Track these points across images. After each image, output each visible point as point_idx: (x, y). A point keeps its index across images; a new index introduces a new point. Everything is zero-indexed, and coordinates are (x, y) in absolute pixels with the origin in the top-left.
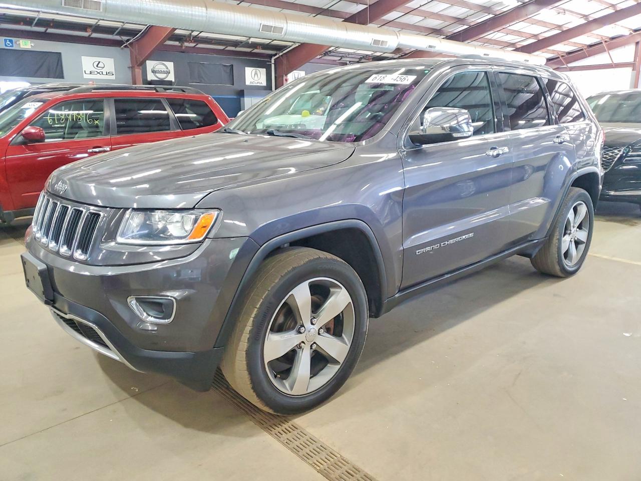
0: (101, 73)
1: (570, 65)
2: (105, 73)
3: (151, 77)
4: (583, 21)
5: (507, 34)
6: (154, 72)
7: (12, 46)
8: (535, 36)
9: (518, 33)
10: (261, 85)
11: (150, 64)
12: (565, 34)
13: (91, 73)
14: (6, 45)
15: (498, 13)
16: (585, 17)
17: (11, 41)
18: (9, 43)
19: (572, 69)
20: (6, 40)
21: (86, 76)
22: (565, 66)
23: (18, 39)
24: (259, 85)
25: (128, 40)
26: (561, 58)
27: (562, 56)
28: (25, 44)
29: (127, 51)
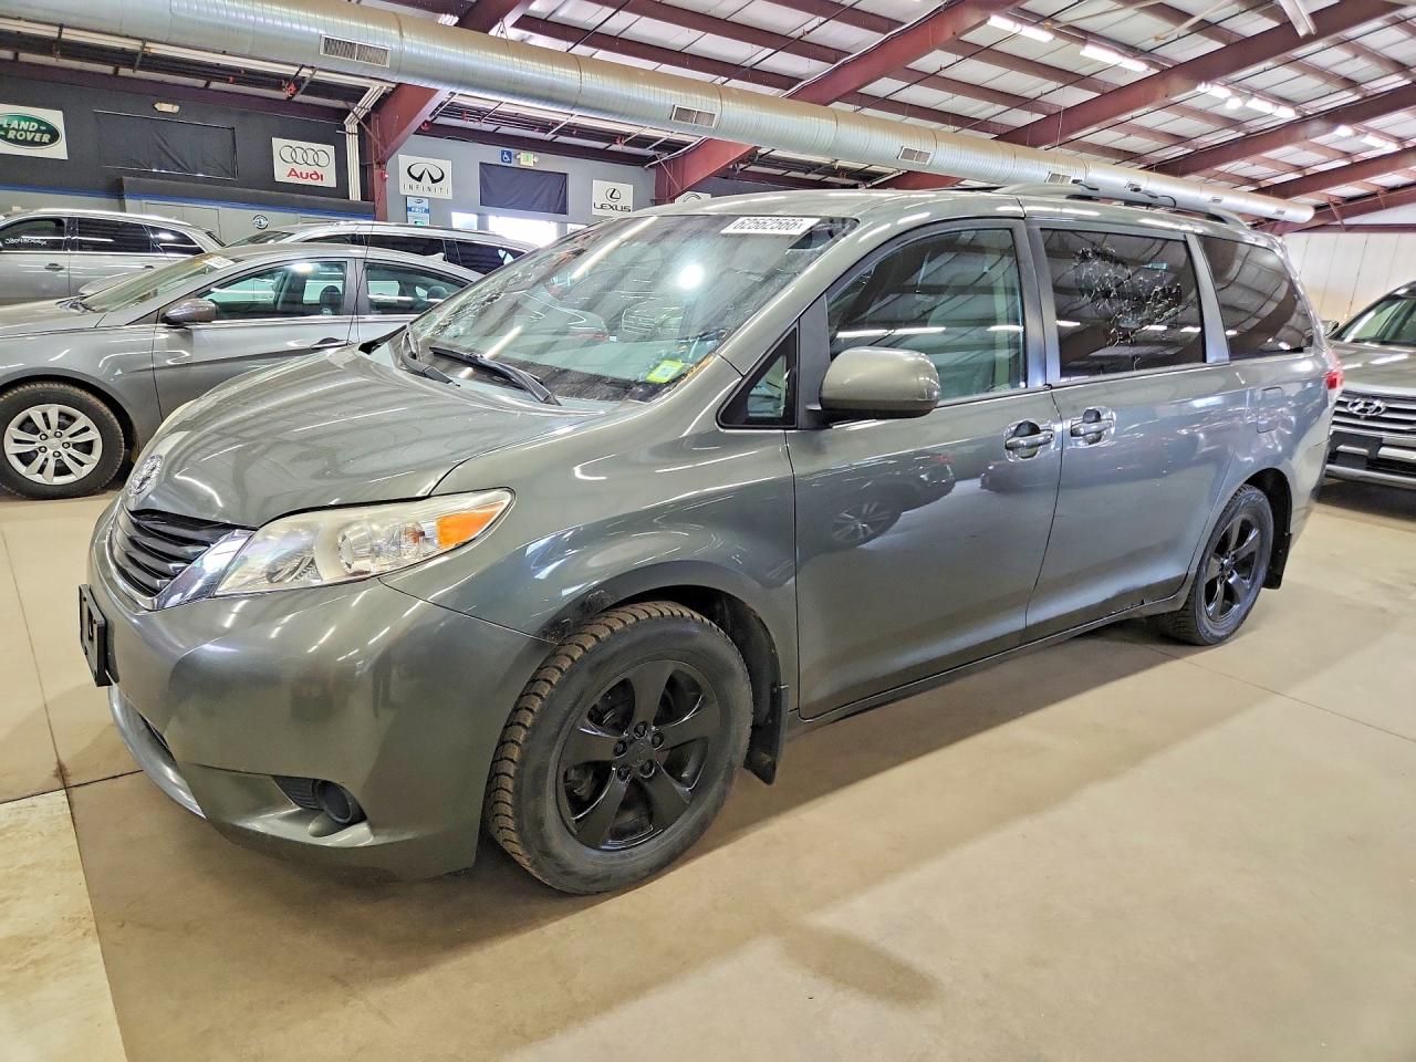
0: (614, 207)
1: (1348, 221)
2: (619, 208)
4: (1392, 147)
5: (1254, 165)
7: (510, 162)
8: (1299, 168)
9: (1272, 162)
12: (1359, 168)
13: (602, 207)
15: (1252, 131)
16: (1400, 140)
17: (509, 154)
18: (506, 156)
19: (1350, 228)
21: (595, 212)
22: (1338, 223)
23: (517, 151)
25: (654, 158)
26: (1333, 208)
27: (1336, 205)
28: (527, 159)
29: (653, 172)
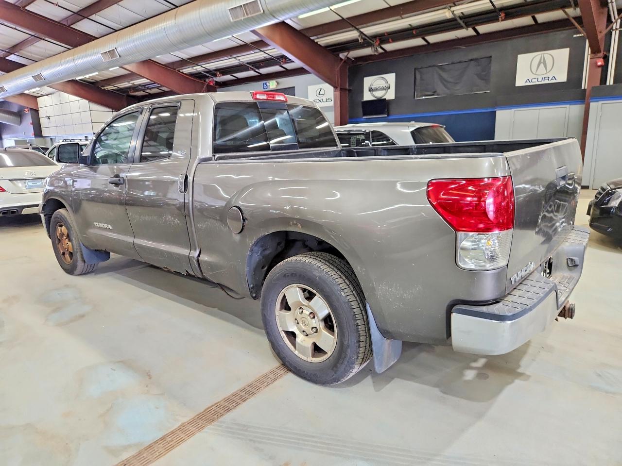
0: (322, 101)
2: (325, 100)
3: (368, 96)
6: (371, 90)
7: (267, 88)
10: (554, 81)
11: (368, 81)
13: (315, 102)
14: (264, 88)
17: (266, 84)
18: (265, 86)
20: (264, 84)
24: (546, 82)
28: (273, 84)
